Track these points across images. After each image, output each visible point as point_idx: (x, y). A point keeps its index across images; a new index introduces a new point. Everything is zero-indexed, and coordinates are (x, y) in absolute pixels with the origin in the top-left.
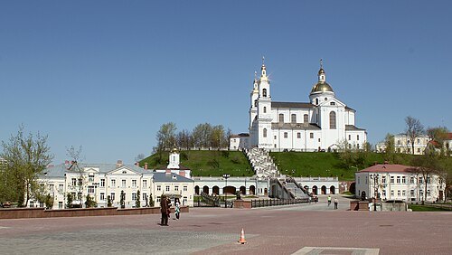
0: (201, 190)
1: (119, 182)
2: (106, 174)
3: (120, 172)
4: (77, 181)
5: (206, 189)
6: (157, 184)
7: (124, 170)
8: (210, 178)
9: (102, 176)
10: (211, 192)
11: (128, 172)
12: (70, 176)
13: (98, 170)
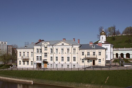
0: (119, 56)
1: (60, 50)
2: (53, 46)
3: (60, 44)
4: (39, 50)
5: (122, 55)
6: (81, 51)
7: (63, 43)
8: (125, 49)
9: (51, 47)
10: (125, 57)
11: (65, 44)
12: (36, 47)
13: (49, 43)
